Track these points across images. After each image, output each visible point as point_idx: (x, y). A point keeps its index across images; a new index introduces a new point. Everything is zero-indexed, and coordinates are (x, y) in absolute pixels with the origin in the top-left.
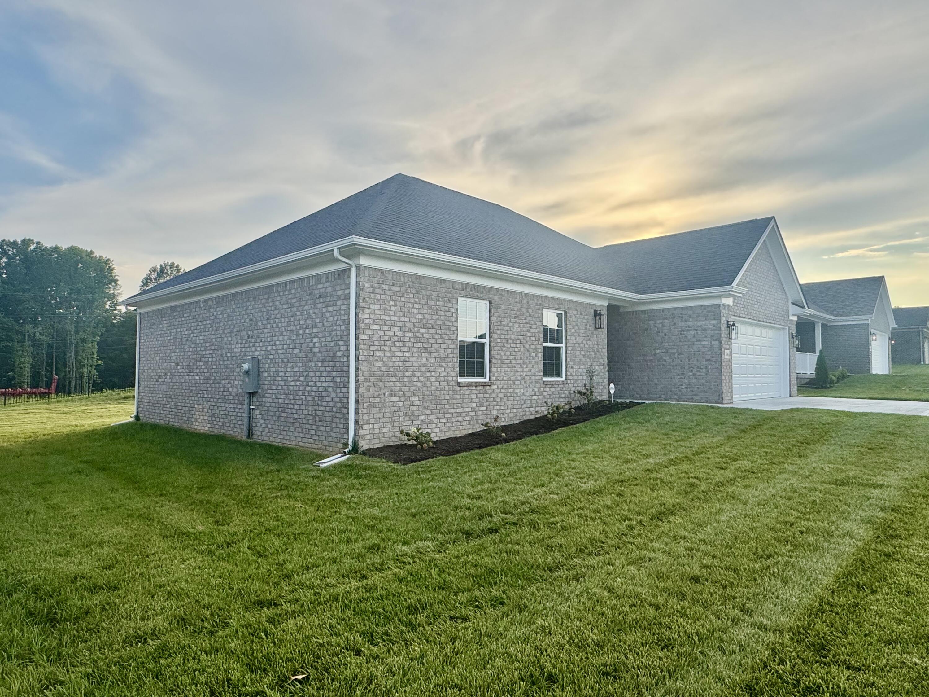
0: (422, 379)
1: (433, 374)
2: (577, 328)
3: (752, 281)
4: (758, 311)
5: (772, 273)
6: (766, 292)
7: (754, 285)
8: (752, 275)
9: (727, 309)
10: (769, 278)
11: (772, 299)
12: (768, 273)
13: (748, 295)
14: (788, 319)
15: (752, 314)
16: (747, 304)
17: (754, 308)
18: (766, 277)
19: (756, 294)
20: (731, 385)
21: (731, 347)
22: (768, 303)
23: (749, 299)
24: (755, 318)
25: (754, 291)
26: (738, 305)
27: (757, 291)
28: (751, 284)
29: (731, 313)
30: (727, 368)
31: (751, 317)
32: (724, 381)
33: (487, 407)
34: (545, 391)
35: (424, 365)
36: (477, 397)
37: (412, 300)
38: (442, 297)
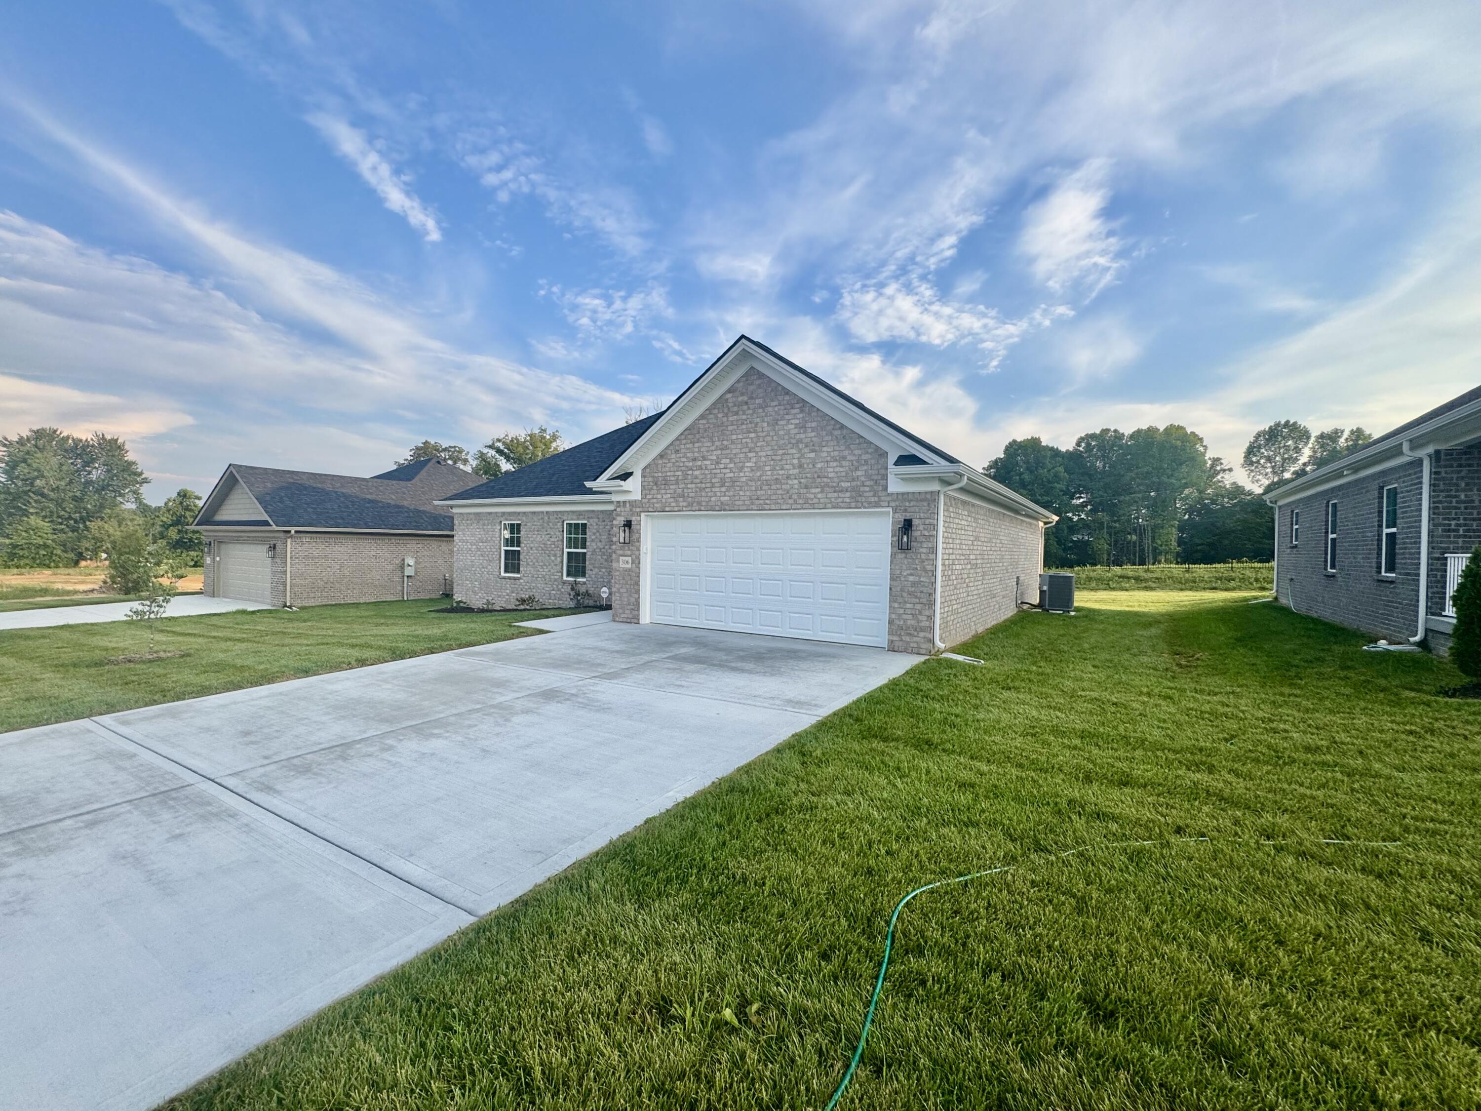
0: (480, 572)
1: (486, 570)
2: (598, 534)
3: (705, 453)
4: (725, 496)
5: (793, 421)
6: (763, 459)
7: (715, 458)
8: (709, 444)
9: (628, 505)
10: (781, 433)
11: (787, 467)
12: (777, 424)
13: (689, 477)
14: (884, 493)
15: (704, 504)
16: (685, 490)
17: (710, 494)
18: (764, 434)
19: (718, 471)
20: (633, 600)
21: (637, 553)
22: (767, 478)
23: (692, 483)
24: (717, 508)
25: (713, 467)
26: (659, 496)
27: (722, 466)
28: (704, 458)
29: (638, 510)
30: (624, 579)
31: (703, 508)
32: (617, 594)
33: (517, 594)
34: (562, 588)
35: (481, 565)
36: (510, 587)
37: (476, 528)
38: (491, 523)
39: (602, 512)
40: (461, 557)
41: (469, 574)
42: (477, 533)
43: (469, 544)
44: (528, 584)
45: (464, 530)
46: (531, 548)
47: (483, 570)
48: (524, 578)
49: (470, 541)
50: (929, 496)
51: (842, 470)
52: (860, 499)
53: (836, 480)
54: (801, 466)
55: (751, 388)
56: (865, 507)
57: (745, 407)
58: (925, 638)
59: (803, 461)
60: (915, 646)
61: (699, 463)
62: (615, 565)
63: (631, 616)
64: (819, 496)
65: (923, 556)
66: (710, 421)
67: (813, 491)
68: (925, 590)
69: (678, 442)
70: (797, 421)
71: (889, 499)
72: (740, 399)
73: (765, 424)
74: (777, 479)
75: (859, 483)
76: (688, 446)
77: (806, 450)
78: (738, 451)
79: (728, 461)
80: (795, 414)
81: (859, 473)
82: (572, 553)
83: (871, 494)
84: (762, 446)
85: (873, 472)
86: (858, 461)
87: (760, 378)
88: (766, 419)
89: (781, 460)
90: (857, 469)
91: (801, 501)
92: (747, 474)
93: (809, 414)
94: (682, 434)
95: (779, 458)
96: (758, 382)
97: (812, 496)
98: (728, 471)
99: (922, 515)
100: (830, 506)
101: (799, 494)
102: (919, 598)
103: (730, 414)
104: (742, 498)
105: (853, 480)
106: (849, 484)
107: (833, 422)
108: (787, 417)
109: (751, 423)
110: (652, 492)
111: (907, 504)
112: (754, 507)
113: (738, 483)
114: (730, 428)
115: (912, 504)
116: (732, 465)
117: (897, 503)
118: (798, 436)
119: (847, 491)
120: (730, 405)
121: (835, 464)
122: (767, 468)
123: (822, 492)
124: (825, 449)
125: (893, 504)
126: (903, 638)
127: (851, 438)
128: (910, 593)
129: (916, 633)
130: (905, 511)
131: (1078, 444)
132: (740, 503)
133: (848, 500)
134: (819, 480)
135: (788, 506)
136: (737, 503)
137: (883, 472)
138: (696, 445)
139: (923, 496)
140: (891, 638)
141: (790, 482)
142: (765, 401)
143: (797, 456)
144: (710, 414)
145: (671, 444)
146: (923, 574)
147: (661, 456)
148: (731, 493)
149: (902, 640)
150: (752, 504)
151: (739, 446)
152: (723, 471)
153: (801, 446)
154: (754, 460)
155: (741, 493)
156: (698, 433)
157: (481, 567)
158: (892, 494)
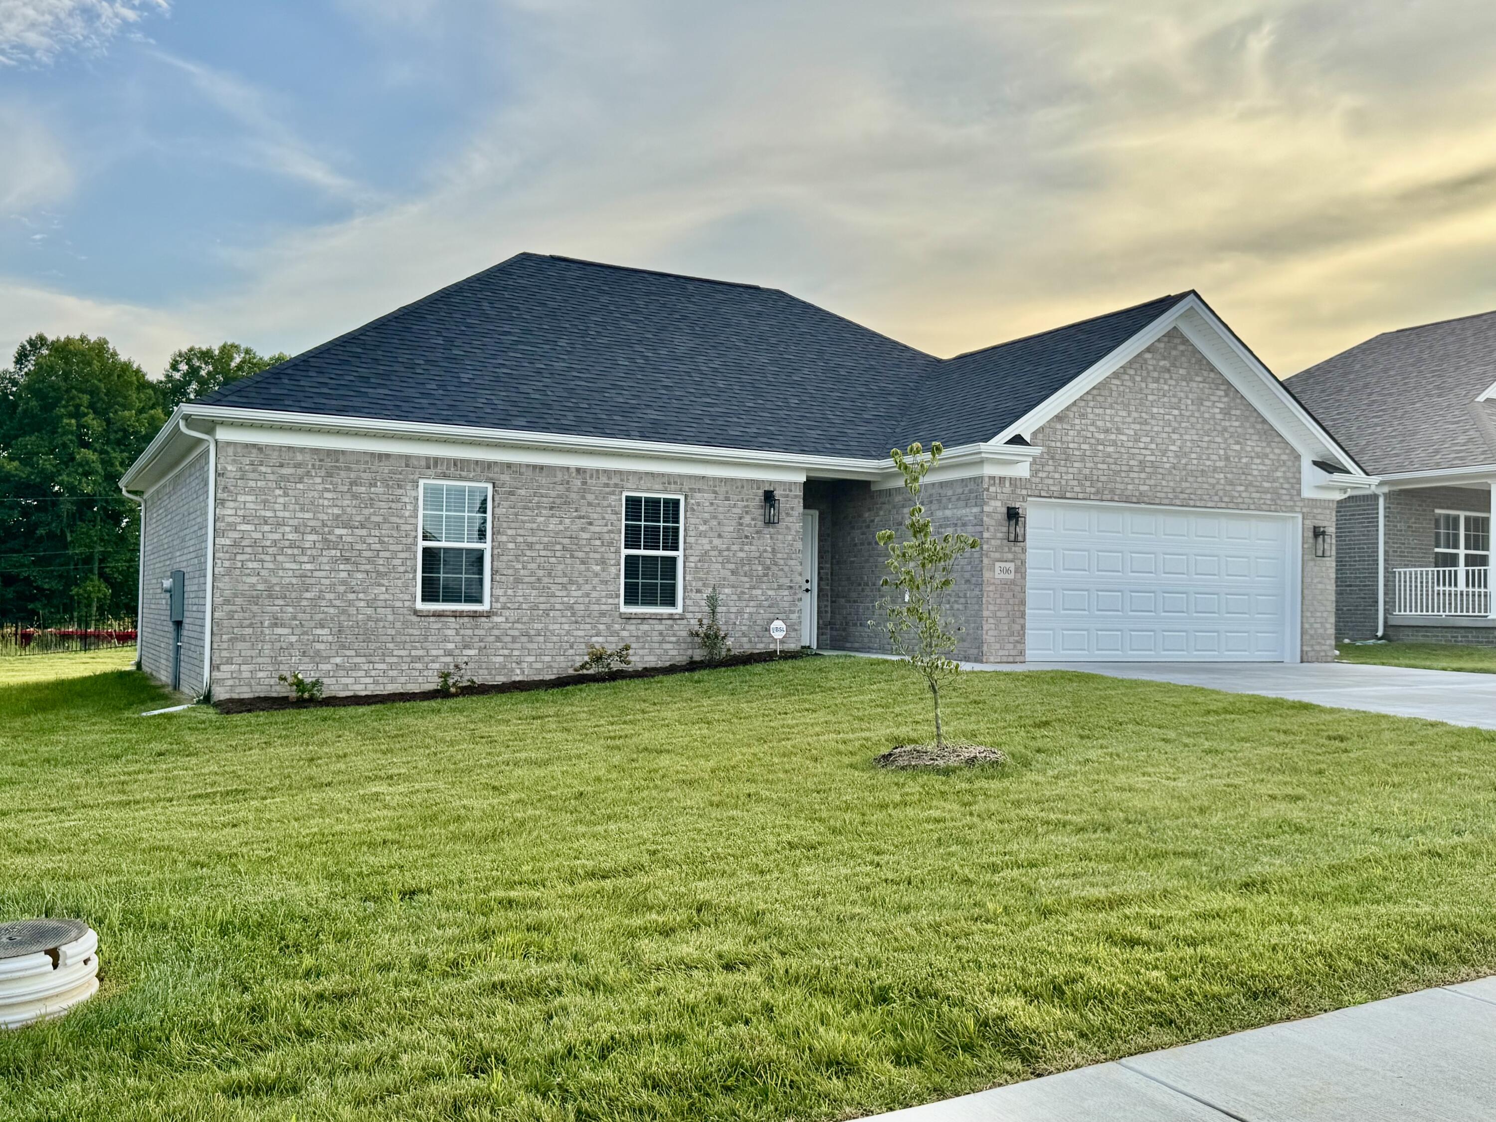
0: (337, 603)
1: (361, 596)
2: (714, 523)
4: (1144, 484)
9: (1008, 484)
10: (1206, 416)
11: (1214, 457)
12: (1202, 404)
14: (1298, 498)
15: (1118, 492)
16: (1095, 472)
17: (1126, 480)
18: (1188, 414)
19: (1137, 451)
20: (1017, 628)
21: (1023, 557)
22: (1193, 467)
23: (1103, 463)
24: (1134, 500)
26: (1057, 476)
29: (1024, 492)
30: (1001, 597)
31: (1116, 498)
32: (991, 621)
33: (480, 649)
34: (624, 630)
35: (344, 583)
36: (457, 634)
37: (320, 487)
38: (384, 481)
39: (725, 481)
40: (250, 565)
41: (290, 609)
42: (326, 503)
43: (288, 529)
44: (519, 626)
46: (530, 546)
47: (352, 596)
48: (507, 613)
49: (291, 522)
50: (1331, 505)
53: (1259, 479)
56: (1282, 511)
58: (1330, 645)
62: (987, 575)
67: (1238, 488)
68: (1329, 597)
69: (1083, 404)
70: (1221, 405)
71: (1301, 504)
75: (1278, 485)
76: (1097, 411)
77: (1231, 441)
81: (1279, 474)
82: (639, 557)
83: (1288, 497)
85: (1289, 475)
87: (1185, 344)
90: (1277, 469)
93: (1234, 399)
94: (1087, 393)
96: (1182, 348)
99: (1326, 523)
101: (1224, 491)
102: (1326, 606)
103: (1150, 380)
104: (1165, 490)
105: (1274, 481)
106: (1270, 485)
110: (1047, 468)
111: (1316, 511)
112: (1178, 502)
113: (1161, 470)
115: (1319, 511)
116: (1153, 446)
117: (1308, 509)
119: (1268, 493)
121: (1258, 461)
125: (1304, 510)
127: (1271, 435)
128: (1319, 602)
132: (1163, 495)
135: (1214, 504)
136: (1159, 495)
137: (1297, 475)
138: (1108, 411)
139: (1327, 504)
141: (1216, 476)
142: (1188, 373)
143: (1222, 446)
144: (1125, 373)
145: (1074, 404)
146: (1328, 582)
147: (1059, 418)
148: (1152, 482)
149: (1314, 650)
150: (1176, 497)
151: (1161, 423)
152: (1143, 451)
153: (1226, 435)
155: (1164, 483)
156: (1111, 396)
157: (342, 589)
158: (1303, 500)
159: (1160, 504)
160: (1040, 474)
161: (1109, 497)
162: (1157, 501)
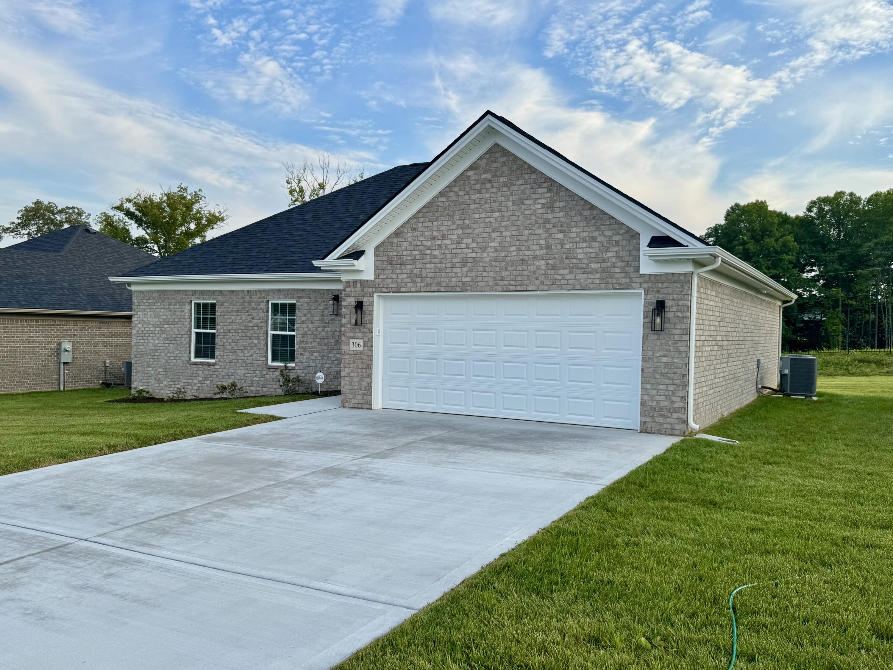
0: (165, 357)
1: (172, 354)
2: (309, 315)
3: (446, 233)
4: (467, 276)
5: (540, 201)
6: (508, 239)
7: (455, 237)
8: (449, 223)
9: (359, 285)
10: (527, 212)
11: (534, 247)
12: (523, 203)
13: (428, 257)
14: (635, 275)
15: (444, 284)
16: (424, 271)
17: (450, 274)
18: (509, 214)
19: (460, 251)
20: (364, 384)
21: (370, 335)
22: (512, 258)
23: (430, 263)
24: (458, 289)
25: (454, 246)
26: (394, 276)
27: (463, 246)
28: (444, 237)
29: (370, 290)
30: (354, 362)
31: (442, 289)
32: (347, 379)
33: (211, 381)
34: (267, 374)
35: (167, 349)
36: (203, 373)
37: (160, 307)
38: (179, 303)
39: (315, 291)
40: (142, 341)
41: (152, 360)
42: (162, 314)
43: (151, 326)
44: (225, 370)
45: (145, 310)
46: (229, 330)
47: (169, 355)
48: (221, 364)
49: (152, 323)
50: (682, 278)
51: (591, 251)
52: (610, 280)
53: (585, 261)
54: (548, 247)
55: (495, 165)
56: (615, 289)
57: (488, 186)
58: (678, 419)
59: (551, 241)
60: (669, 427)
61: (439, 242)
62: (344, 348)
63: (362, 401)
64: (568, 277)
65: (677, 338)
66: (450, 199)
67: (561, 272)
68: (678, 371)
69: (415, 221)
70: (544, 201)
71: (641, 280)
72: (483, 176)
73: (510, 204)
74: (522, 260)
75: (609, 264)
76: (426, 224)
77: (554, 230)
78: (481, 230)
79: (470, 240)
80: (542, 194)
81: (610, 254)
82: (278, 335)
83: (623, 275)
84: (506, 226)
85: (625, 254)
86: (609, 242)
87: (505, 156)
88: (511, 199)
89: (527, 240)
90: (607, 250)
91: (548, 283)
92: (491, 254)
93: (558, 194)
94: (419, 212)
95: (525, 238)
96: (503, 159)
97: (560, 277)
98: (470, 251)
99: (675, 296)
100: (578, 287)
101: (546, 275)
102: (673, 380)
103: (472, 192)
104: (486, 279)
105: (604, 261)
106: (599, 265)
107: (582, 203)
108: (534, 196)
109: (495, 201)
110: (387, 272)
111: (660, 285)
112: (499, 288)
113: (481, 264)
114: (472, 207)
115: (665, 285)
116: (474, 245)
117: (650, 285)
118: (545, 216)
119: (597, 273)
120: (473, 182)
121: (584, 245)
122: (513, 248)
123: (570, 273)
124: (574, 230)
125: (645, 285)
126: (657, 419)
127: (602, 219)
128: (662, 374)
129: (669, 415)
130: (658, 292)
131: (809, 210)
132: (484, 284)
133: (598, 281)
134: (567, 261)
135: (534, 288)
136: (480, 284)
137: (634, 253)
138: (435, 223)
139: (676, 278)
140: (644, 419)
141: (537, 263)
142: (510, 179)
143: (544, 236)
144: (451, 191)
145: (408, 222)
146: (677, 355)
147: (396, 234)
148: (474, 274)
149: (655, 422)
150: (496, 285)
151: (482, 225)
152: (465, 251)
153: (548, 226)
154: (498, 240)
155: (484, 274)
156: (438, 211)
157: (166, 351)
158: (644, 275)
159: (482, 291)
160: (382, 277)
161: (436, 289)
162: (479, 289)
